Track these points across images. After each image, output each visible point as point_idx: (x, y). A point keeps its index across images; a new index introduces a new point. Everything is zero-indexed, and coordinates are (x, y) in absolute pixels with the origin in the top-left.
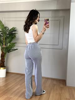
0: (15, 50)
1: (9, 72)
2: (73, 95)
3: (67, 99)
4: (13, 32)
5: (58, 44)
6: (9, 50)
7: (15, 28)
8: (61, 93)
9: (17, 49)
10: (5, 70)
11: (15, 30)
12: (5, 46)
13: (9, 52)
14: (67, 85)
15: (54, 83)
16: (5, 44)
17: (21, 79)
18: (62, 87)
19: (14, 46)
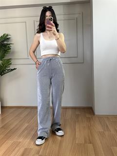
0: (12, 70)
2: (107, 126)
3: (99, 132)
4: (5, 42)
6: (3, 71)
7: (7, 35)
8: (89, 125)
9: (14, 69)
11: (8, 39)
13: (2, 75)
14: (96, 113)
19: (10, 64)
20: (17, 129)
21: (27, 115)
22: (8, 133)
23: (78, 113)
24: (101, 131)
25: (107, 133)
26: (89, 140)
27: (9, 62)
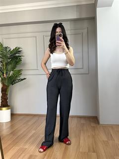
0: (22, 80)
1: (15, 113)
2: (111, 135)
3: (103, 141)
4: (17, 55)
5: (82, 67)
6: (14, 81)
7: (19, 48)
8: (94, 134)
9: (24, 79)
10: (10, 110)
11: (19, 51)
12: (6, 75)
13: (13, 84)
14: (101, 123)
15: (82, 122)
16: (6, 73)
17: (34, 121)
18: (94, 127)
19: (21, 74)
20: (24, 136)
21: (34, 123)
22: (15, 140)
23: (83, 121)
24: (105, 140)
25: (111, 142)
26: (93, 149)
27: (19, 72)
